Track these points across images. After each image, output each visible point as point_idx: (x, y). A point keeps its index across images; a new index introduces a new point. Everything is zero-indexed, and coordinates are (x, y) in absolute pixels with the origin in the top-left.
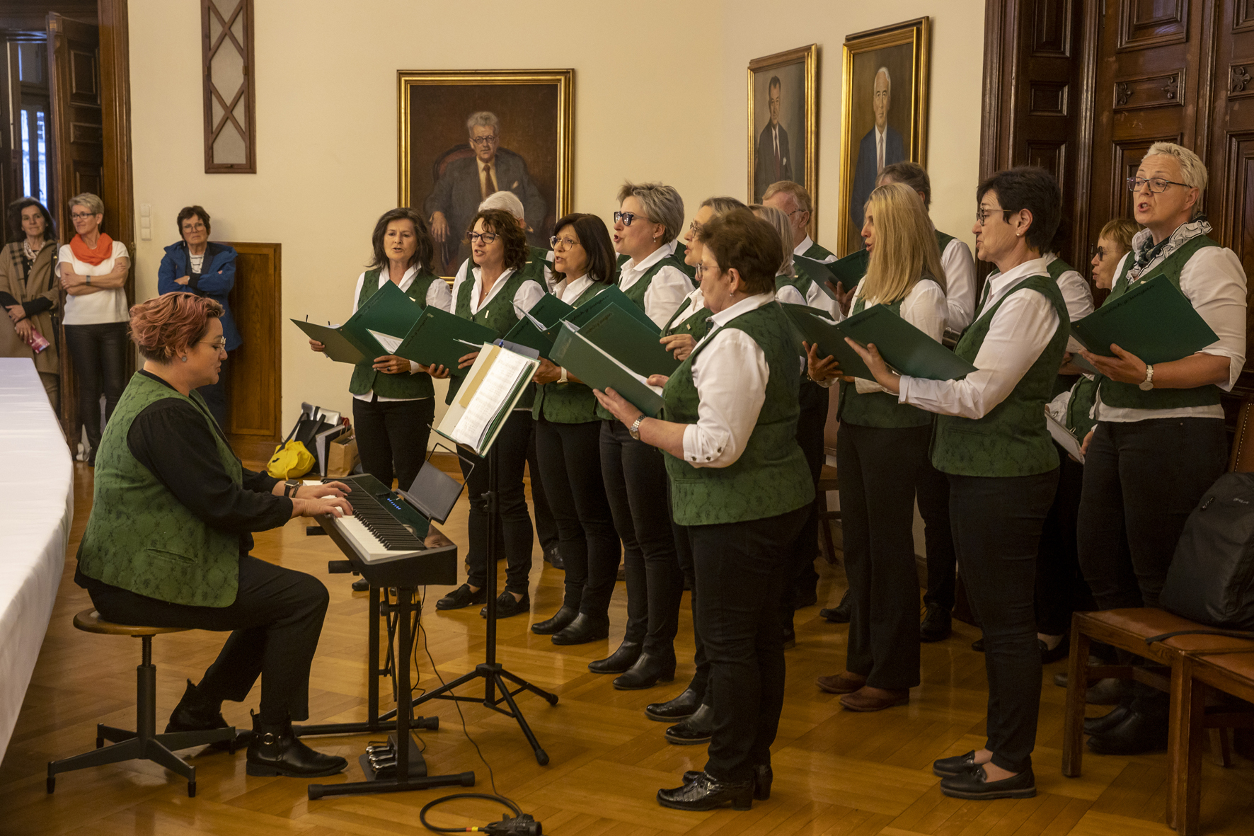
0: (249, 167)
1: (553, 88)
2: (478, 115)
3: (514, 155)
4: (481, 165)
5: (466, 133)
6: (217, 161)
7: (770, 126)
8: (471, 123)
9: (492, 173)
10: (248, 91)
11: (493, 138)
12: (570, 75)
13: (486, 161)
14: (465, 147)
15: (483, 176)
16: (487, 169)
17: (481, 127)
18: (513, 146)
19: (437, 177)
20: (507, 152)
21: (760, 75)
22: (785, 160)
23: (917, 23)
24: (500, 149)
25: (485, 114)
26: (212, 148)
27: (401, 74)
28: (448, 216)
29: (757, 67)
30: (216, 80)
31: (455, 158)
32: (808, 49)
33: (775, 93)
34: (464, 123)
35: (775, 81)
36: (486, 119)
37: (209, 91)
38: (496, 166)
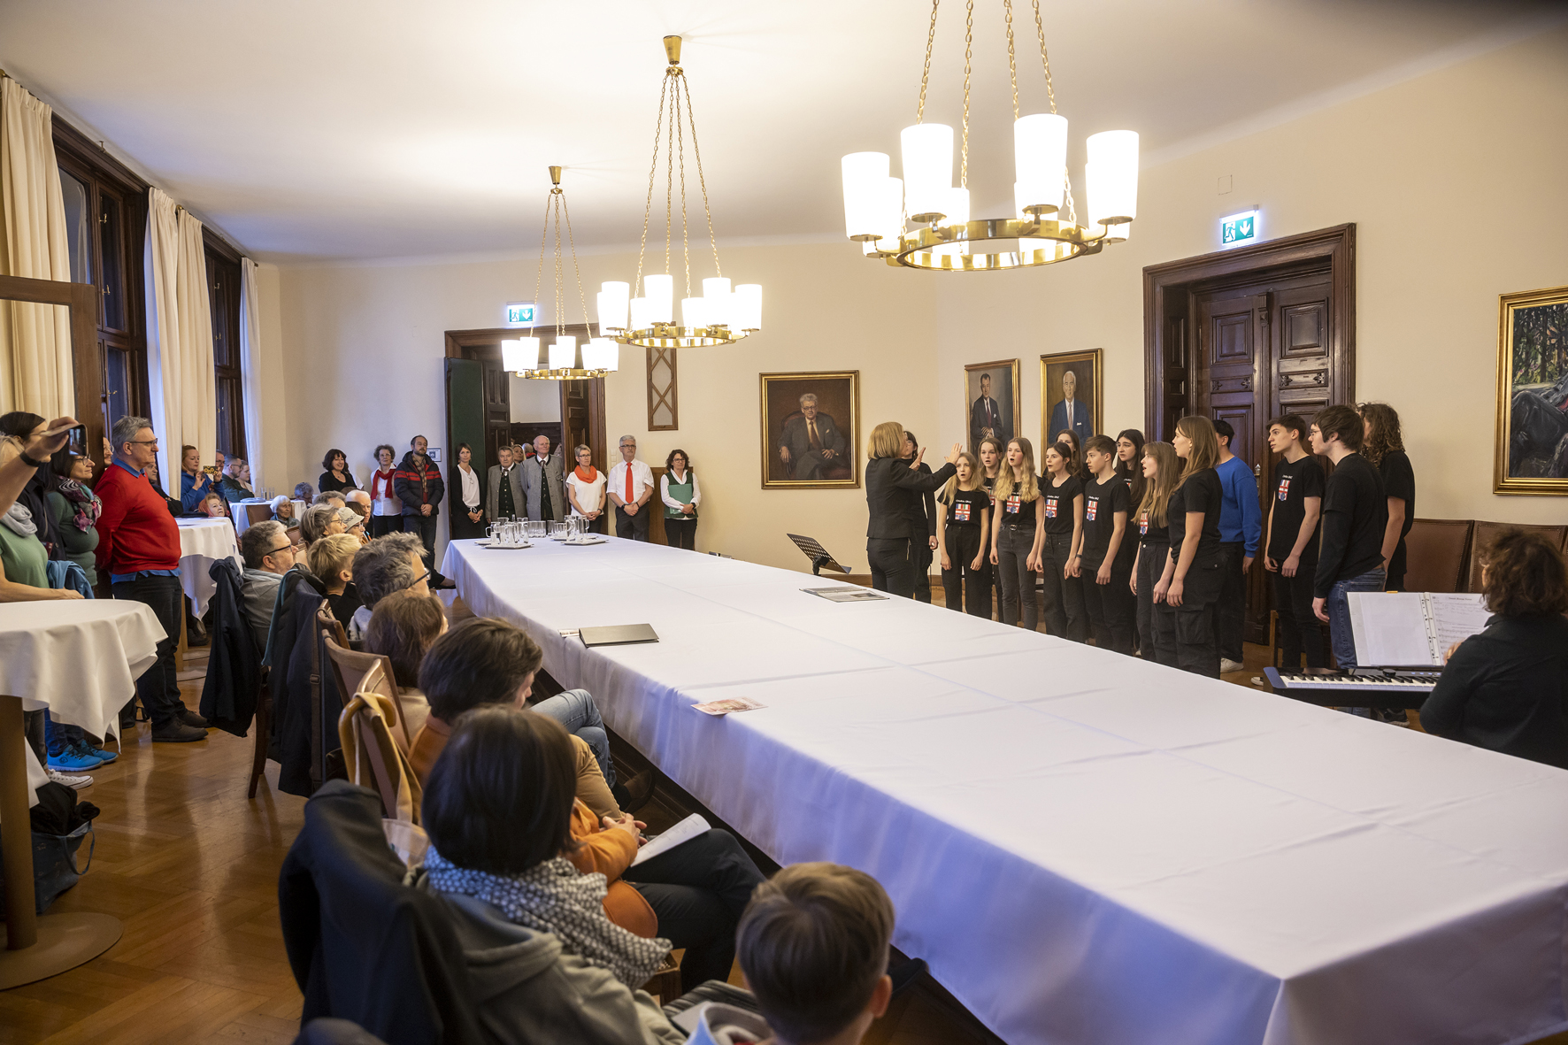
0: (675, 427)
1: (847, 381)
2: (806, 395)
3: (826, 415)
4: (808, 421)
5: (799, 405)
6: (655, 424)
7: (982, 399)
8: (802, 400)
9: (815, 426)
10: (673, 386)
11: (815, 407)
12: (856, 373)
13: (811, 419)
14: (799, 412)
15: (809, 427)
16: (812, 423)
17: (807, 402)
18: (826, 411)
19: (783, 428)
20: (822, 414)
21: (973, 373)
22: (995, 416)
23: (1096, 351)
24: (818, 413)
25: (809, 395)
26: (652, 418)
27: (762, 375)
28: (790, 449)
29: (970, 369)
30: (654, 381)
31: (793, 418)
32: (1014, 360)
33: (986, 382)
34: (798, 400)
35: (986, 376)
36: (811, 397)
37: (651, 386)
38: (817, 421)
